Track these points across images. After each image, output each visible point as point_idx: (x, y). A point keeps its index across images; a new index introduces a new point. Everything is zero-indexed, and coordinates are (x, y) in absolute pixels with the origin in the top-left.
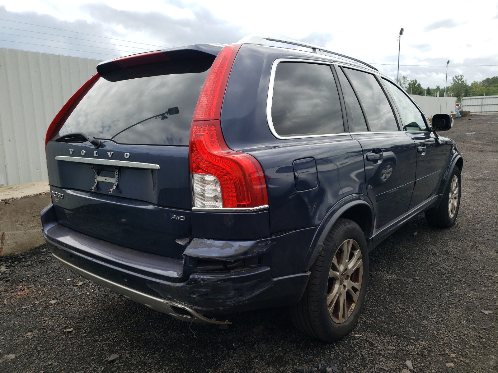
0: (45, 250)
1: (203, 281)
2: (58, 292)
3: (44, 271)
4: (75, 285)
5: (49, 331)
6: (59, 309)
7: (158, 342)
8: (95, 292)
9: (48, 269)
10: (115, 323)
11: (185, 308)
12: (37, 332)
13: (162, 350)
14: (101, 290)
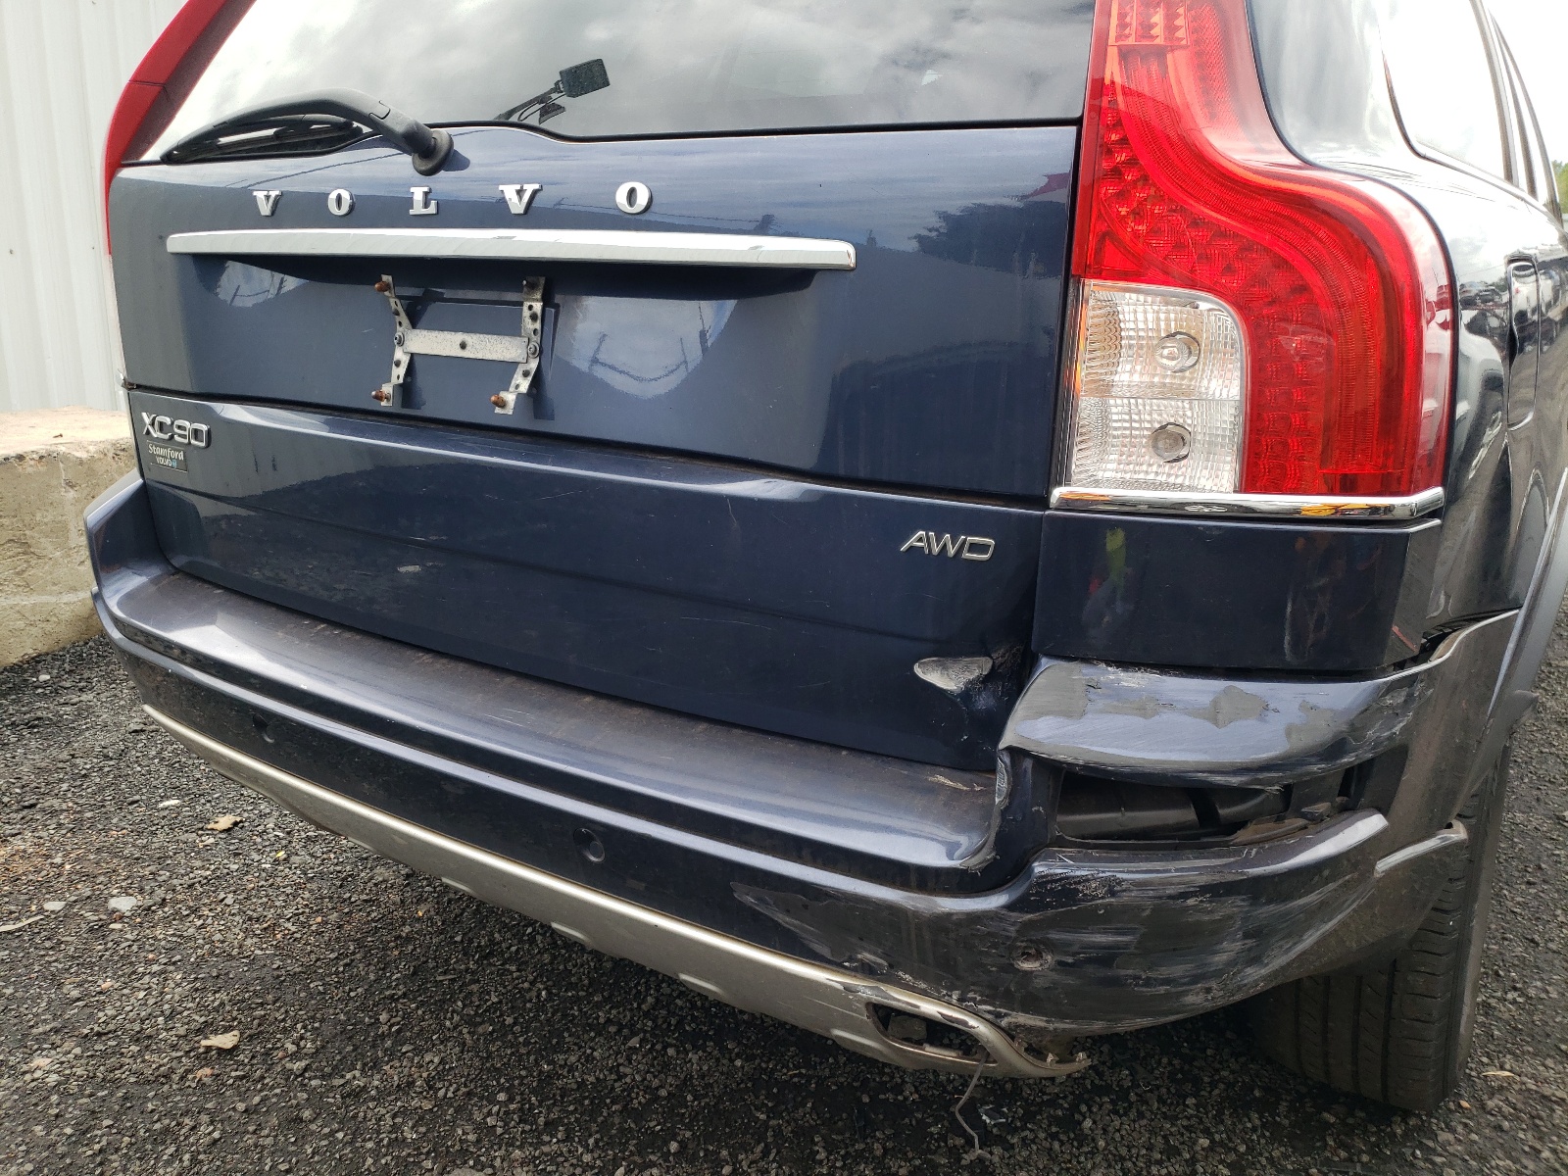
0: (48, 677)
1: (1112, 893)
2: (137, 859)
3: (60, 765)
4: (202, 829)
5: (134, 1048)
6: (155, 938)
7: (640, 1103)
8: (294, 859)
9: (73, 756)
10: (417, 1008)
11: (965, 1023)
12: (78, 1051)
13: (674, 1146)
14: (317, 849)
